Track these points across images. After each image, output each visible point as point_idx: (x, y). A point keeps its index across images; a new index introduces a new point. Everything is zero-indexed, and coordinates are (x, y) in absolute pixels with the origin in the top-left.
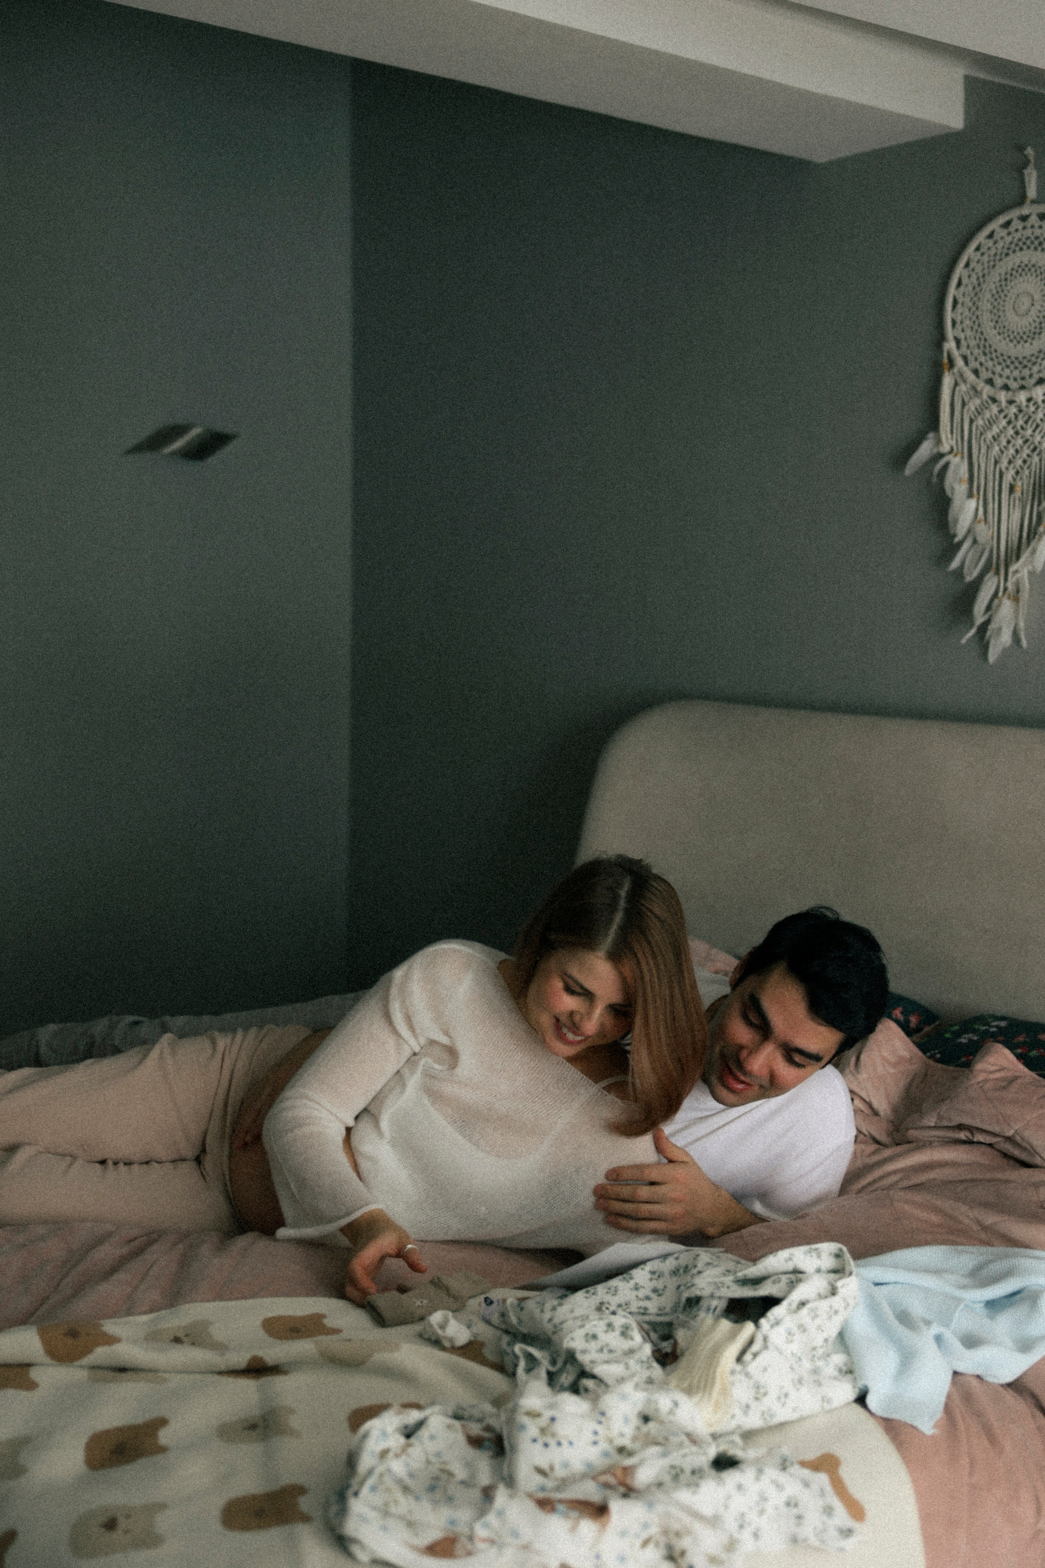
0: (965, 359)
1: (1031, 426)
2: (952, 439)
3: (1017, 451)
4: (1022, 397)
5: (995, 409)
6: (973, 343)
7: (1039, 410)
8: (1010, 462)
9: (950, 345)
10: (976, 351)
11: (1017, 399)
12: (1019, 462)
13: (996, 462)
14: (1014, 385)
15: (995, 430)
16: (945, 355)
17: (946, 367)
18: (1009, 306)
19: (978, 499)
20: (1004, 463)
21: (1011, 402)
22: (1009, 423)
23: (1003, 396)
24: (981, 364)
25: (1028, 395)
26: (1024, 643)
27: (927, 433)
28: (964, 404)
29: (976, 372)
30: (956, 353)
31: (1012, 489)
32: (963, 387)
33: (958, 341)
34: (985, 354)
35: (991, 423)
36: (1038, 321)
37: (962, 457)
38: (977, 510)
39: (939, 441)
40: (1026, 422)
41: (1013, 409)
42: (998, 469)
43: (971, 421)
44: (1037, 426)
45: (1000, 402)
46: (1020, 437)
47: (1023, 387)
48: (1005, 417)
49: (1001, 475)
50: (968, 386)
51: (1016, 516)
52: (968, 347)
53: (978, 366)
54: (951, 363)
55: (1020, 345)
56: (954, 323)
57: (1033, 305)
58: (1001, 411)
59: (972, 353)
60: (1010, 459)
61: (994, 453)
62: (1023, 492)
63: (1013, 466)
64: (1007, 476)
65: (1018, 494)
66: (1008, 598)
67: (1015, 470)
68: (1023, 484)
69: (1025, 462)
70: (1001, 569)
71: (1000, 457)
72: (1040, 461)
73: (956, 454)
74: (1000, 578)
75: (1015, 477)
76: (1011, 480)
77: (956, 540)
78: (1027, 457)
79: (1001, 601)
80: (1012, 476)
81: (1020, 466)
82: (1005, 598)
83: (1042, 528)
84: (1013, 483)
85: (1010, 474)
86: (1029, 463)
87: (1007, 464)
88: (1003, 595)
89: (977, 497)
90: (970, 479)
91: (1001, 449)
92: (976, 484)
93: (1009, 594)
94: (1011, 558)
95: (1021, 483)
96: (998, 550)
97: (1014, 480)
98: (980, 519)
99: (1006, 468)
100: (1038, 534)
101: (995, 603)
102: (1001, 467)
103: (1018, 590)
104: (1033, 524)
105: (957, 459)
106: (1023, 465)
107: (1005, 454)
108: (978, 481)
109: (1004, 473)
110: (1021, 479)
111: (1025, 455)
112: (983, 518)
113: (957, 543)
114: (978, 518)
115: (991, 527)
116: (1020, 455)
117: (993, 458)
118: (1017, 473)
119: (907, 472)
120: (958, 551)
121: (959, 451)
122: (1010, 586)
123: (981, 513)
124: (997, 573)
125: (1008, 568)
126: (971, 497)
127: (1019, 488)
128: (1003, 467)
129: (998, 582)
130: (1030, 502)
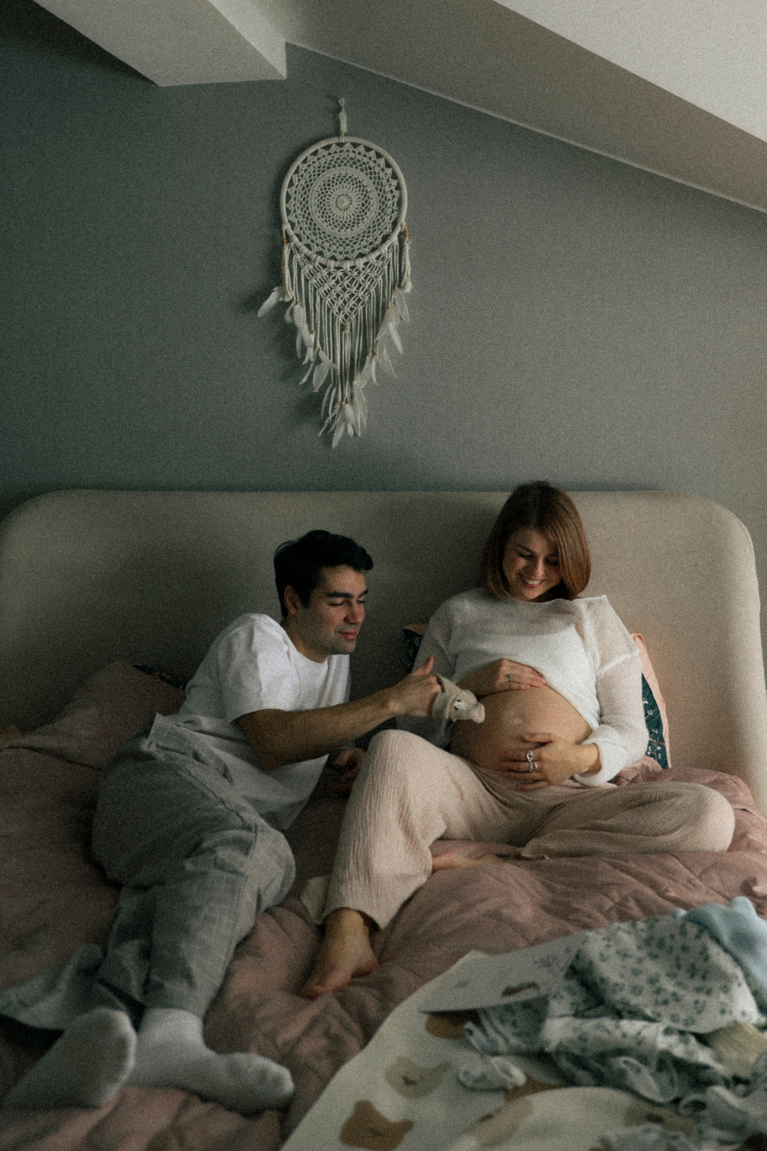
0: (298, 236)
1: (355, 285)
2: (293, 290)
3: (345, 302)
4: (347, 265)
5: (325, 272)
6: (304, 226)
7: (361, 275)
8: (340, 309)
9: (287, 227)
10: (308, 232)
11: (344, 267)
12: (347, 310)
13: (329, 310)
14: (340, 257)
15: (326, 287)
16: (284, 232)
17: (285, 241)
18: (332, 202)
19: (316, 334)
20: (335, 310)
21: (338, 268)
22: (337, 282)
23: (332, 264)
24: (312, 241)
25: (353, 265)
26: (359, 434)
27: (274, 287)
28: (299, 268)
29: (308, 246)
30: (291, 233)
31: (343, 327)
32: (298, 257)
33: (293, 225)
34: (315, 234)
35: (323, 282)
36: (356, 215)
37: (301, 305)
38: (315, 341)
39: (283, 293)
40: (351, 282)
41: (340, 273)
42: (331, 314)
43: (307, 281)
44: (360, 285)
45: (330, 268)
46: (346, 292)
47: (347, 259)
48: (334, 278)
49: (334, 319)
50: (303, 256)
51: (348, 346)
52: (301, 229)
53: (310, 242)
54: (289, 239)
55: (343, 230)
56: (288, 212)
57: (351, 203)
58: (330, 274)
59: (304, 233)
60: (339, 307)
61: (327, 302)
62: (351, 331)
63: (342, 312)
64: (338, 319)
65: (348, 331)
66: (346, 403)
67: (344, 314)
68: (351, 325)
69: (352, 309)
70: (338, 383)
71: (331, 306)
72: (364, 309)
73: (297, 303)
74: (338, 389)
75: (345, 319)
76: (342, 322)
77: (304, 363)
78: (352, 306)
79: (341, 405)
80: (343, 319)
81: (349, 312)
82: (344, 403)
83: (370, 354)
84: (343, 323)
85: (340, 318)
86: (355, 310)
87: (337, 311)
88: (342, 401)
89: (314, 333)
90: (309, 321)
91: (332, 300)
92: (313, 323)
93: (347, 399)
94: (346, 375)
95: (349, 324)
96: (334, 369)
97: (344, 321)
98: (319, 348)
99: (337, 313)
100: (368, 358)
101: (338, 406)
102: (332, 312)
103: (352, 397)
104: (361, 351)
105: (298, 306)
106: (350, 311)
107: (335, 304)
108: (315, 321)
109: (336, 317)
110: (349, 321)
111: (351, 305)
112: (320, 348)
113: (305, 365)
114: (317, 348)
115: (328, 354)
116: (347, 305)
117: (326, 306)
118: (346, 317)
119: (260, 314)
120: (307, 370)
121: (298, 300)
122: (347, 394)
123: (318, 344)
124: (335, 385)
125: (344, 382)
126: (311, 333)
127: (348, 327)
128: (335, 313)
129: (337, 392)
130: (358, 337)
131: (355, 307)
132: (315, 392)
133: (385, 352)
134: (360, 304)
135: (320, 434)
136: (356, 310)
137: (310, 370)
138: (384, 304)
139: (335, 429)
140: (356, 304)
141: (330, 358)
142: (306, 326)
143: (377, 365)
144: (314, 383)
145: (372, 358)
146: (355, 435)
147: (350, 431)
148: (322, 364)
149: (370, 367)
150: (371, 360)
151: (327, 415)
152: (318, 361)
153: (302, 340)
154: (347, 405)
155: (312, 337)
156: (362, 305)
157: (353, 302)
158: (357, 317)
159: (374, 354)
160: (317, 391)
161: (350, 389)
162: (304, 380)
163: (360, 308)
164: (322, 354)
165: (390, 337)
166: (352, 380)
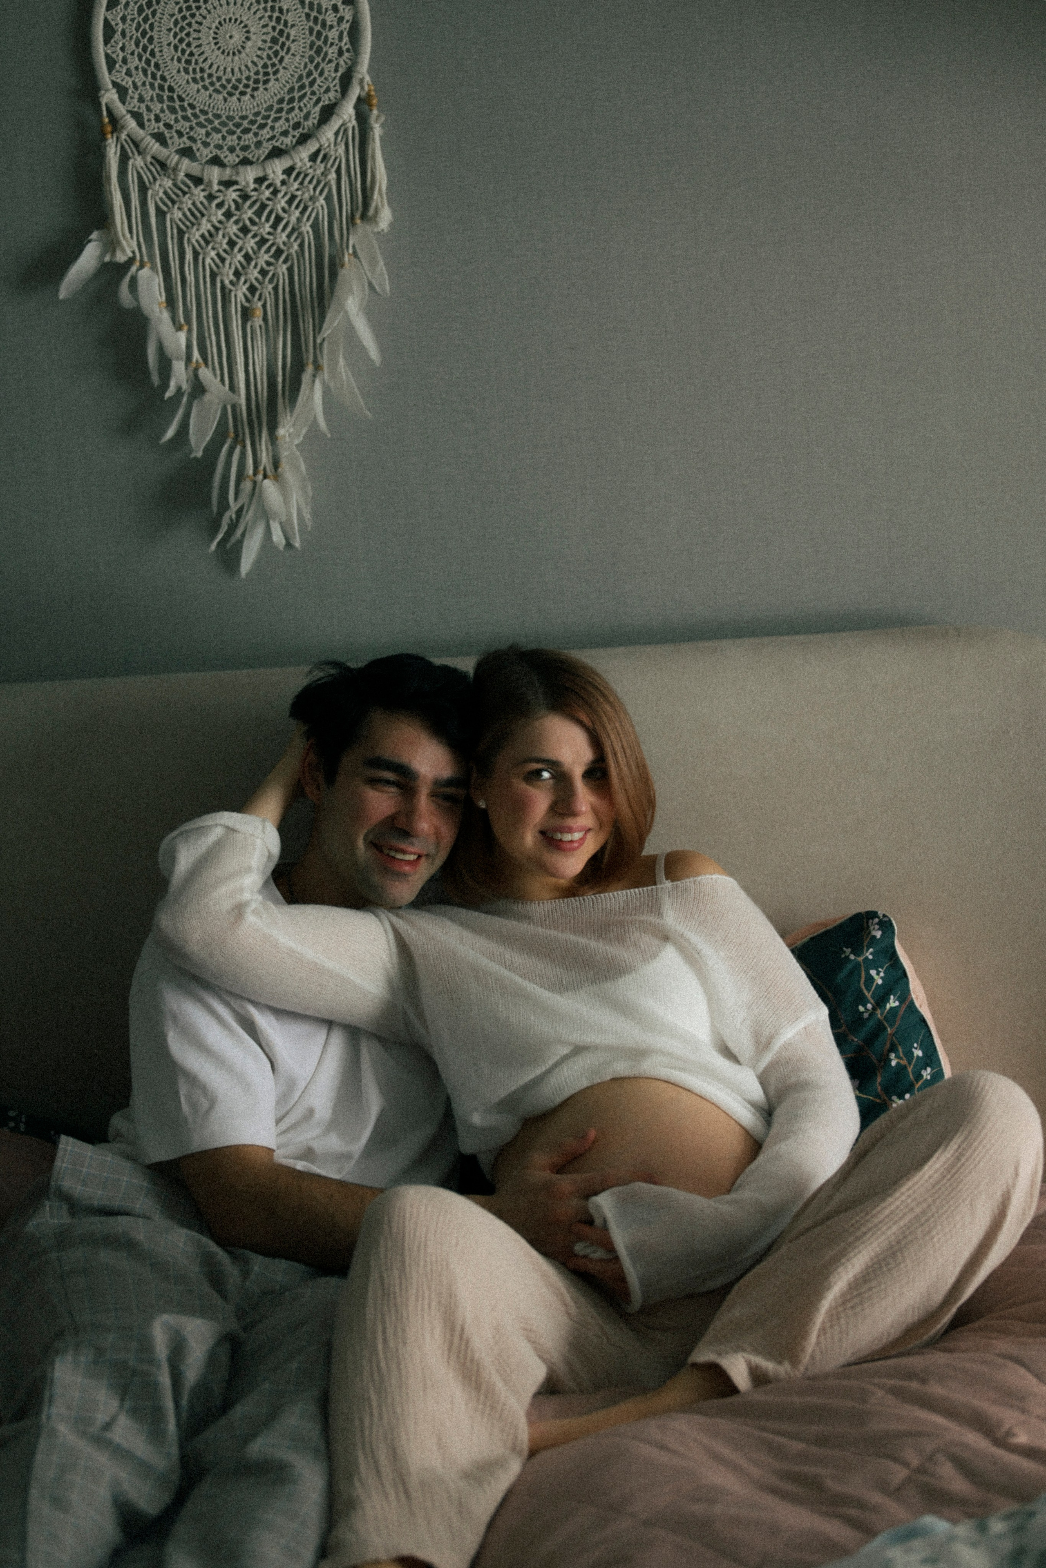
0: (137, 116)
1: (267, 220)
2: (132, 237)
3: (247, 257)
4: (249, 175)
5: (199, 194)
6: (148, 93)
7: (280, 195)
8: (237, 274)
9: (109, 96)
10: (157, 107)
11: (240, 179)
12: (254, 274)
13: (213, 275)
14: (231, 158)
15: (205, 226)
16: (104, 108)
17: (109, 129)
18: (207, 37)
19: (190, 331)
20: (228, 275)
21: (228, 184)
22: (228, 215)
23: (215, 174)
24: (168, 126)
25: (261, 174)
26: (297, 544)
27: (91, 233)
28: (143, 189)
29: (160, 138)
30: (120, 109)
31: (246, 314)
32: (137, 162)
33: (122, 92)
34: (173, 110)
35: (196, 215)
36: (261, 64)
37: (153, 268)
38: (189, 346)
39: (112, 245)
40: (259, 213)
41: (232, 195)
42: (219, 285)
43: (161, 214)
44: (278, 219)
45: (210, 183)
46: (250, 235)
47: (245, 162)
48: (220, 206)
49: (226, 295)
50: (149, 159)
52: (141, 100)
53: (162, 128)
54: (115, 123)
55: (235, 98)
56: (111, 63)
57: (248, 38)
58: (211, 197)
59: (149, 109)
60: (236, 269)
61: (208, 261)
62: (265, 319)
63: (243, 279)
64: (236, 296)
65: (258, 321)
66: (265, 476)
67: (247, 285)
68: (264, 306)
69: (263, 272)
70: (244, 434)
71: (218, 267)
72: (290, 270)
73: (142, 266)
74: (244, 447)
75: (249, 295)
76: (244, 300)
77: (168, 394)
78: (265, 266)
79: (255, 483)
80: (245, 295)
81: (256, 279)
82: (260, 477)
83: (310, 369)
84: (247, 305)
85: (240, 293)
86: (271, 274)
87: (232, 277)
88: (255, 473)
89: (186, 328)
90: (171, 303)
91: (218, 255)
92: (181, 309)
93: (265, 469)
94: (259, 417)
95: (260, 304)
96: (234, 407)
97: (247, 300)
98: (197, 361)
99: (231, 282)
100: (306, 377)
101: (247, 485)
102: (222, 282)
103: (276, 464)
104: (289, 365)
105: (145, 272)
106: (260, 277)
107: (227, 263)
108: (185, 304)
109: (230, 291)
110: (259, 299)
111: (262, 263)
112: (200, 360)
113: (170, 398)
114: (194, 360)
115: (218, 372)
116: (253, 263)
117: (207, 268)
118: (252, 289)
119: (62, 295)
120: (174, 412)
121: (146, 259)
122: (265, 459)
123: (196, 355)
124: (238, 439)
125: (256, 432)
126: (179, 328)
127: (259, 313)
128: (227, 282)
129: (243, 454)
130: (281, 332)
131: (272, 268)
132: (195, 458)
133: (342, 362)
134: (281, 259)
135: (213, 547)
136: (274, 275)
137: (180, 412)
138: (332, 258)
139: (243, 535)
140: (272, 260)
141: (222, 380)
142: (166, 316)
143: (326, 392)
144: (193, 438)
145: (314, 376)
146: (289, 545)
147: (278, 537)
148: (207, 397)
149: (310, 398)
150: (314, 381)
151: (224, 505)
152: (198, 389)
153: (161, 349)
154: (266, 481)
155: (182, 336)
156: (285, 262)
157: (266, 257)
158: (276, 289)
159: (318, 367)
160: (199, 454)
161: (270, 448)
162: (170, 433)
163: (283, 269)
164: (205, 374)
165: (350, 330)
166: (273, 427)
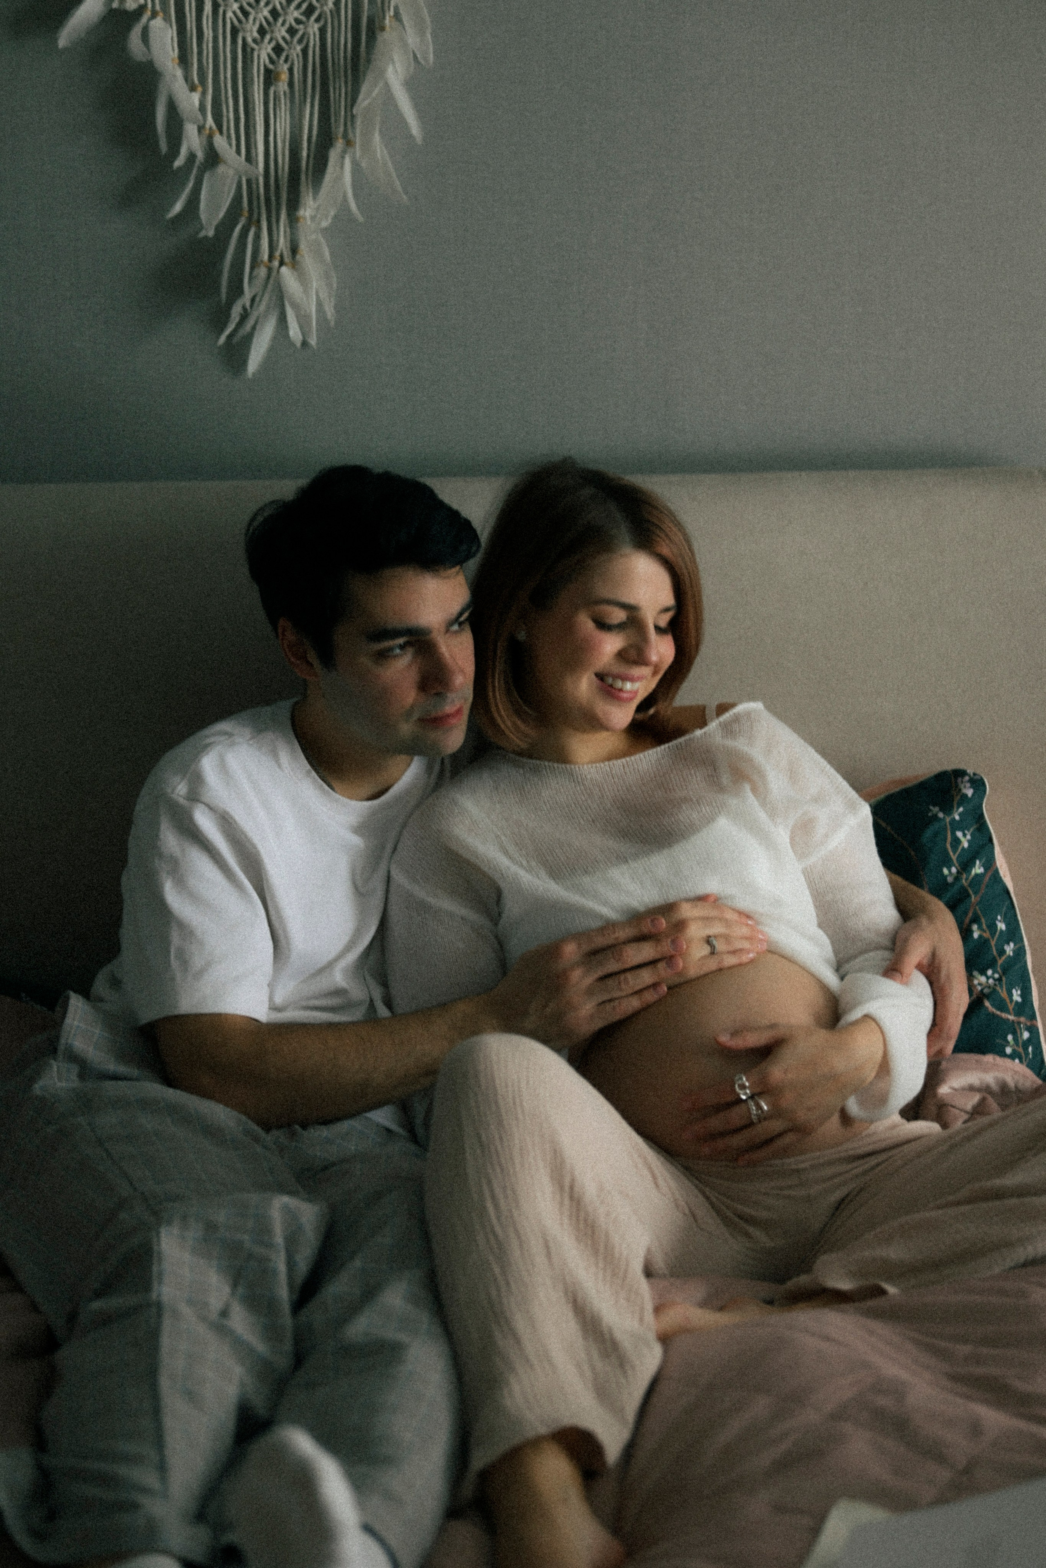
3: (274, 13)
8: (262, 31)
12: (281, 32)
13: (235, 31)
19: (204, 93)
20: (251, 31)
26: (313, 341)
31: (270, 77)
37: (167, 19)
38: (202, 108)
42: (240, 42)
49: (247, 53)
51: (282, 126)
60: (261, 26)
61: (230, 14)
62: (291, 84)
63: (268, 37)
64: (259, 56)
65: (282, 86)
66: (282, 263)
67: (273, 44)
68: (291, 70)
69: (292, 31)
70: (259, 214)
71: (240, 21)
72: (322, 31)
73: (154, 15)
74: (259, 228)
75: (274, 56)
76: (267, 61)
77: (179, 163)
78: (294, 24)
79: (270, 269)
80: (269, 55)
81: (284, 38)
82: (276, 263)
83: (339, 144)
84: (271, 67)
85: (264, 52)
86: (300, 33)
87: (256, 34)
88: (271, 257)
89: (200, 89)
90: (184, 59)
91: (241, 8)
92: (195, 66)
93: (282, 256)
94: (278, 198)
95: (286, 67)
96: (249, 182)
97: (272, 61)
98: (211, 128)
99: (255, 41)
100: (333, 155)
101: (262, 272)
102: (244, 39)
103: (294, 250)
104: (314, 138)
105: (158, 23)
106: (287, 37)
107: (251, 18)
108: (200, 61)
109: (253, 50)
110: (286, 61)
111: (290, 20)
112: (214, 127)
113: (180, 168)
114: (207, 126)
115: (234, 142)
116: (281, 20)
117: (228, 21)
118: (278, 50)
119: (62, 42)
120: (184, 185)
121: (158, 8)
122: (282, 243)
123: (210, 121)
124: (253, 221)
125: (274, 220)
126: (193, 89)
127: (285, 77)
128: (249, 40)
129: (258, 237)
130: (309, 100)
131: (301, 26)
132: (206, 237)
133: (377, 138)
134: (313, 18)
135: (222, 339)
136: (304, 35)
137: (191, 185)
138: (371, 21)
139: (254, 328)
140: (303, 18)
141: (238, 152)
142: (179, 73)
143: (356, 168)
144: (203, 216)
145: (344, 152)
146: (305, 343)
147: (294, 332)
148: (221, 169)
149: (339, 178)
150: (343, 157)
151: (236, 290)
152: (213, 158)
153: (172, 107)
154: (284, 269)
155: (196, 97)
156: (317, 20)
157: (296, 14)
158: (305, 51)
159: (349, 143)
160: (211, 233)
161: (288, 230)
162: (178, 207)
163: (314, 28)
164: (220, 142)
165: (389, 98)
166: (294, 204)
